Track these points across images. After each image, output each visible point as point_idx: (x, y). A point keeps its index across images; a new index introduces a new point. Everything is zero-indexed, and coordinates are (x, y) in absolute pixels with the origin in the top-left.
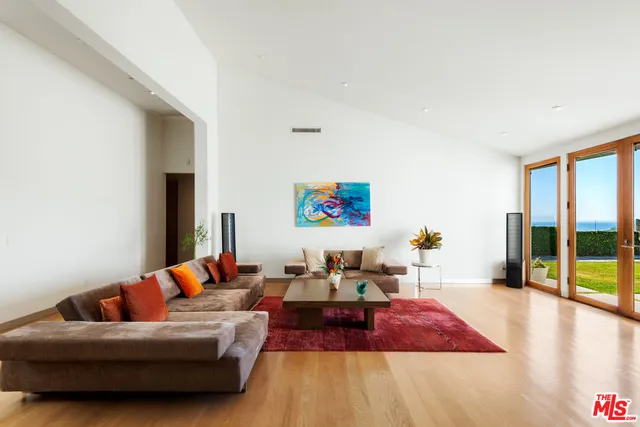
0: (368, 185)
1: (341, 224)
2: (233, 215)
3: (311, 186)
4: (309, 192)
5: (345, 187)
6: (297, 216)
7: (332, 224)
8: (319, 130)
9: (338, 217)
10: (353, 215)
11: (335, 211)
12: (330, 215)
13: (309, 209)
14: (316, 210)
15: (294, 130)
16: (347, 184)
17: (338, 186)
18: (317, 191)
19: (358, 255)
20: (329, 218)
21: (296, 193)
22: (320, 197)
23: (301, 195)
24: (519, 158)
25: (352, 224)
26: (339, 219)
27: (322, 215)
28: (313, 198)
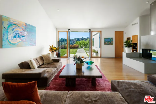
0: (35, 27)
3: (12, 21)
4: (11, 25)
5: (29, 27)
13: (11, 35)
14: (15, 37)
17: (26, 25)
18: (16, 25)
19: (42, 58)
20: (22, 42)
24: (56, 29)
27: (18, 40)
28: (13, 29)
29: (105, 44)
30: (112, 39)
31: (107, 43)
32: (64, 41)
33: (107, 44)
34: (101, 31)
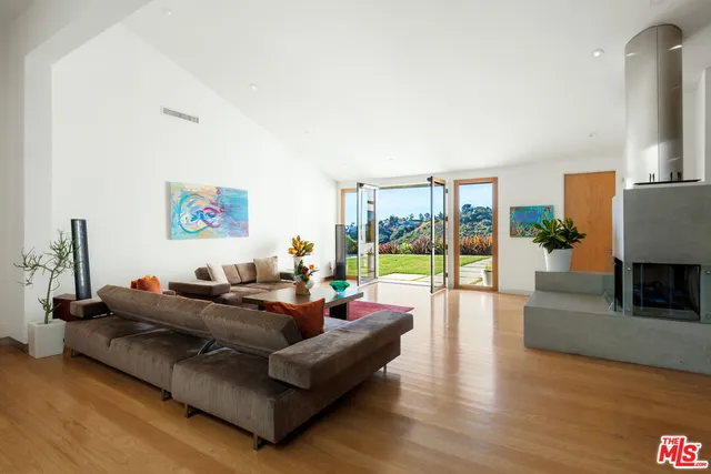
0: (246, 192)
1: (221, 235)
2: (84, 222)
3: (188, 188)
4: (185, 196)
5: (225, 193)
6: (170, 225)
7: (211, 236)
8: (196, 120)
9: (218, 226)
10: (232, 224)
11: (216, 220)
12: (210, 225)
13: (186, 216)
14: (194, 218)
15: (166, 111)
16: (227, 190)
17: (219, 191)
18: (195, 194)
19: (252, 267)
20: (209, 229)
21: (169, 195)
22: (199, 202)
23: (177, 198)
24: (337, 183)
25: (232, 235)
26: (220, 229)
27: (201, 224)
28: (191, 204)
29: (513, 234)
30: (546, 213)
31: (520, 229)
32: (480, 220)
33: (523, 235)
34: (494, 181)
